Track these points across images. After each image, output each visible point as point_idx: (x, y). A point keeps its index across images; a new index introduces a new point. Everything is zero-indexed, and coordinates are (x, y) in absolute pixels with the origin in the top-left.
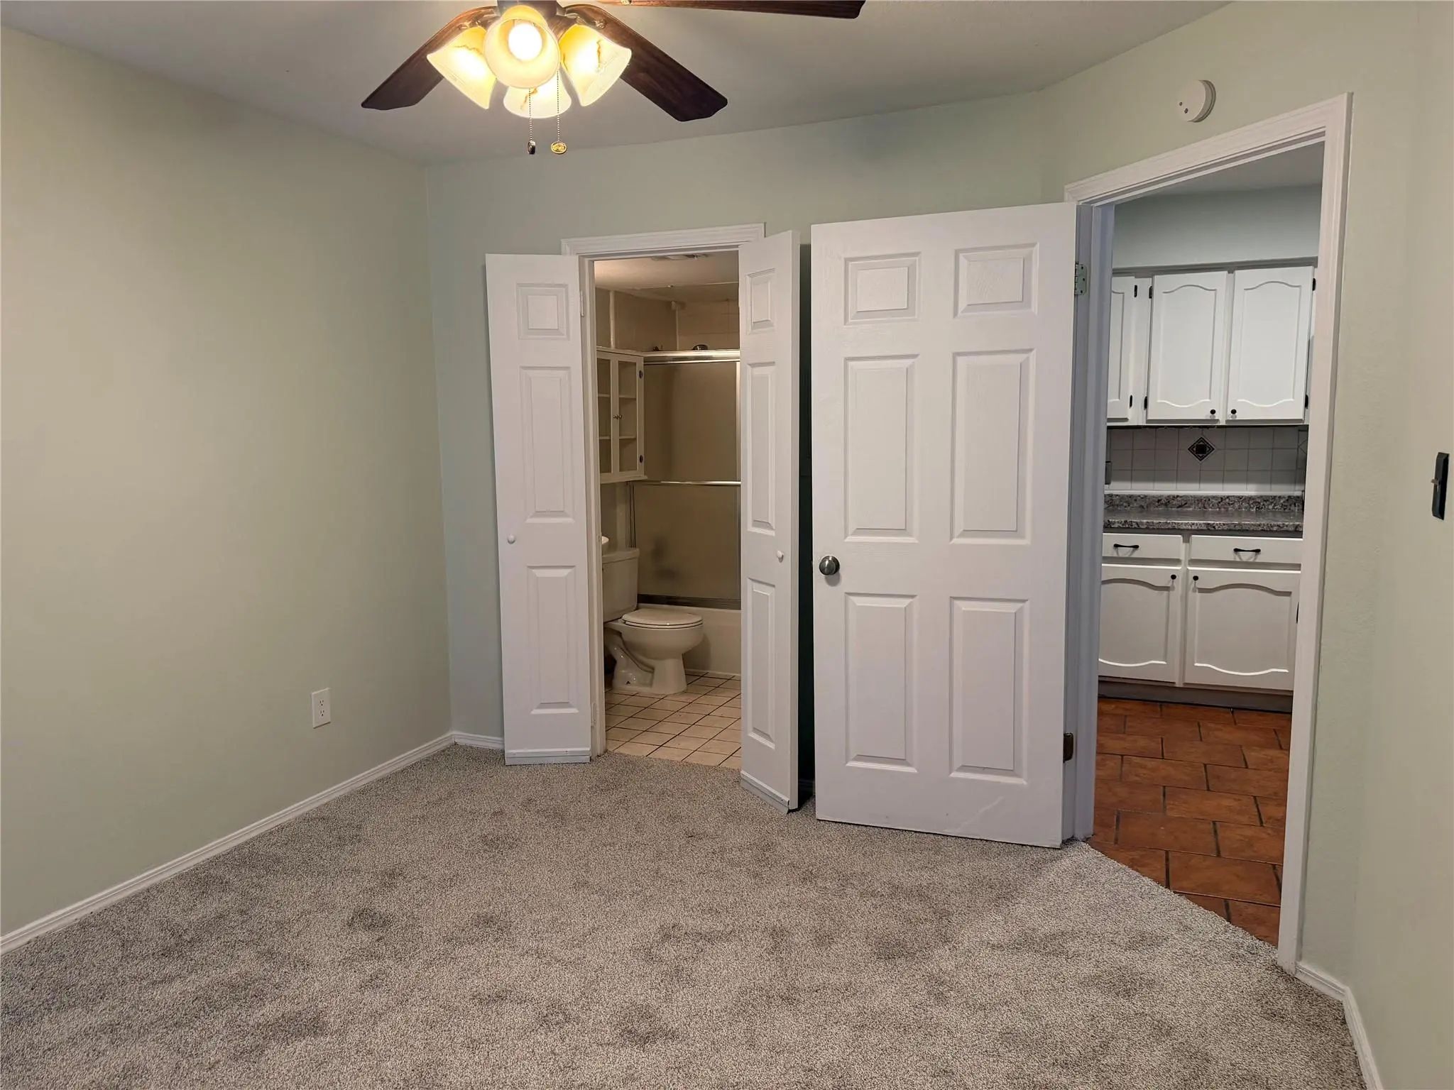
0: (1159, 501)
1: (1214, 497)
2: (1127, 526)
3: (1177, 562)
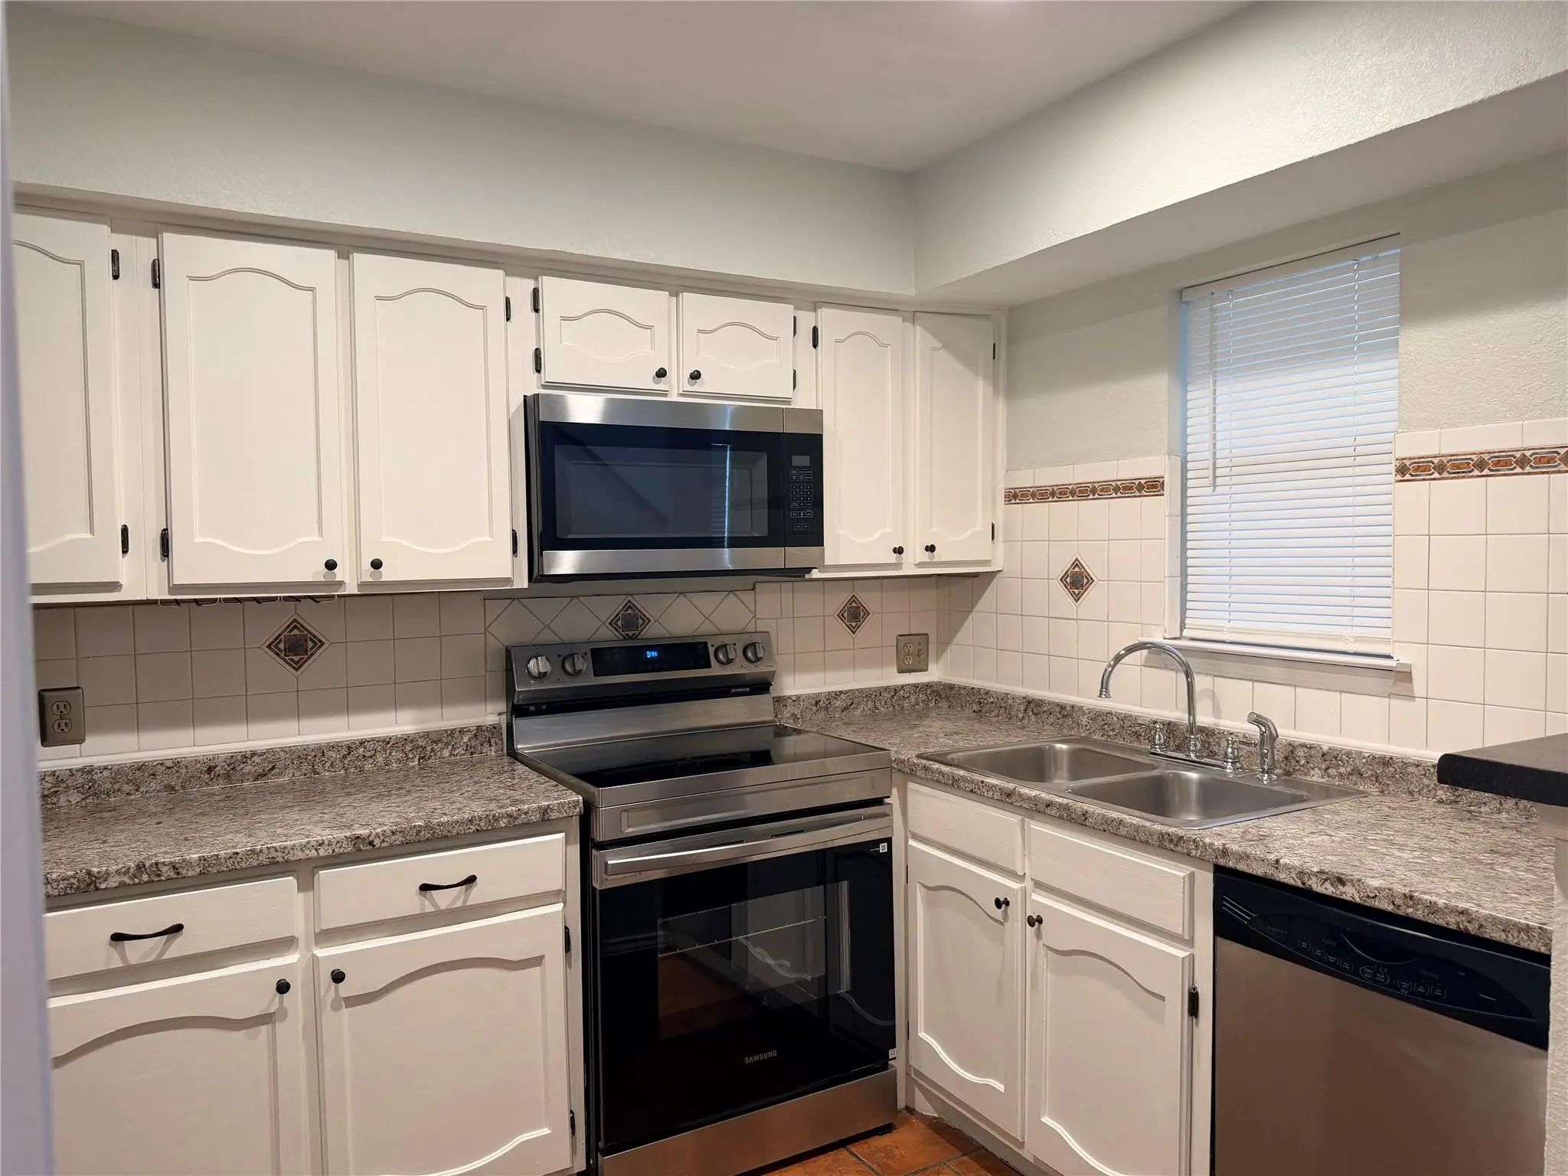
0: (210, 770)
1: (334, 746)
2: (145, 878)
3: (286, 944)
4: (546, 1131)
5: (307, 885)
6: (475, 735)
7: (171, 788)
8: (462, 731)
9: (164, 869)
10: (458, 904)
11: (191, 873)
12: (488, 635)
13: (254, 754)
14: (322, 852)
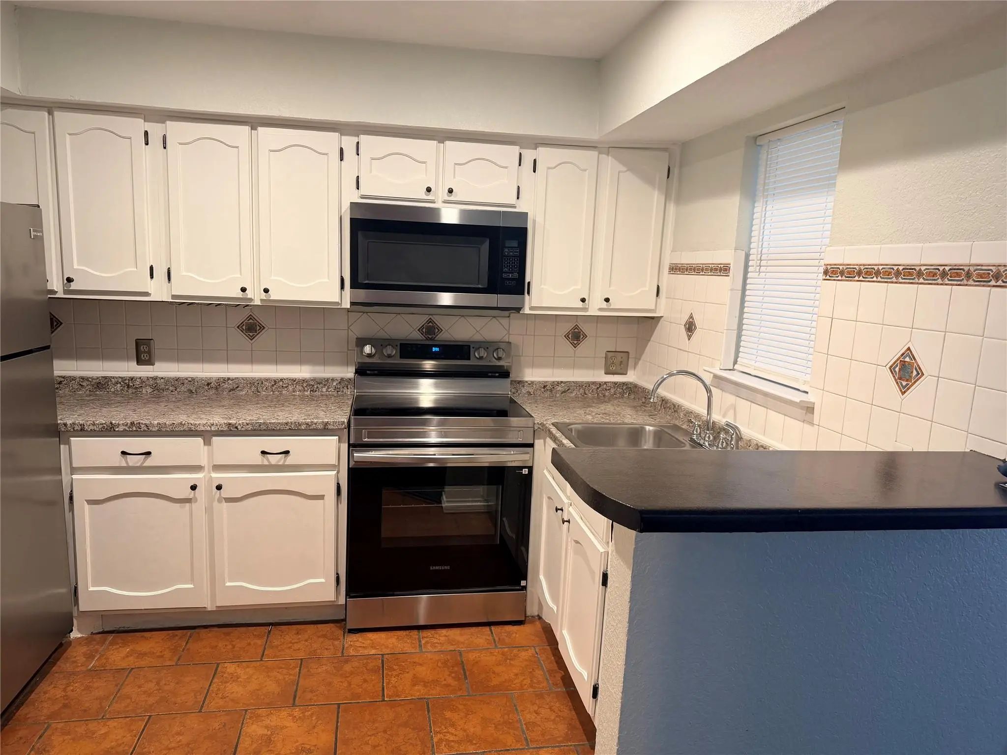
0: (208, 384)
1: (267, 380)
2: (134, 429)
3: (198, 468)
4: (323, 580)
5: (207, 442)
6: (340, 382)
7: (191, 391)
8: (333, 380)
9: (142, 426)
10: (280, 463)
11: (154, 429)
12: (349, 330)
13: (229, 379)
14: (213, 429)
